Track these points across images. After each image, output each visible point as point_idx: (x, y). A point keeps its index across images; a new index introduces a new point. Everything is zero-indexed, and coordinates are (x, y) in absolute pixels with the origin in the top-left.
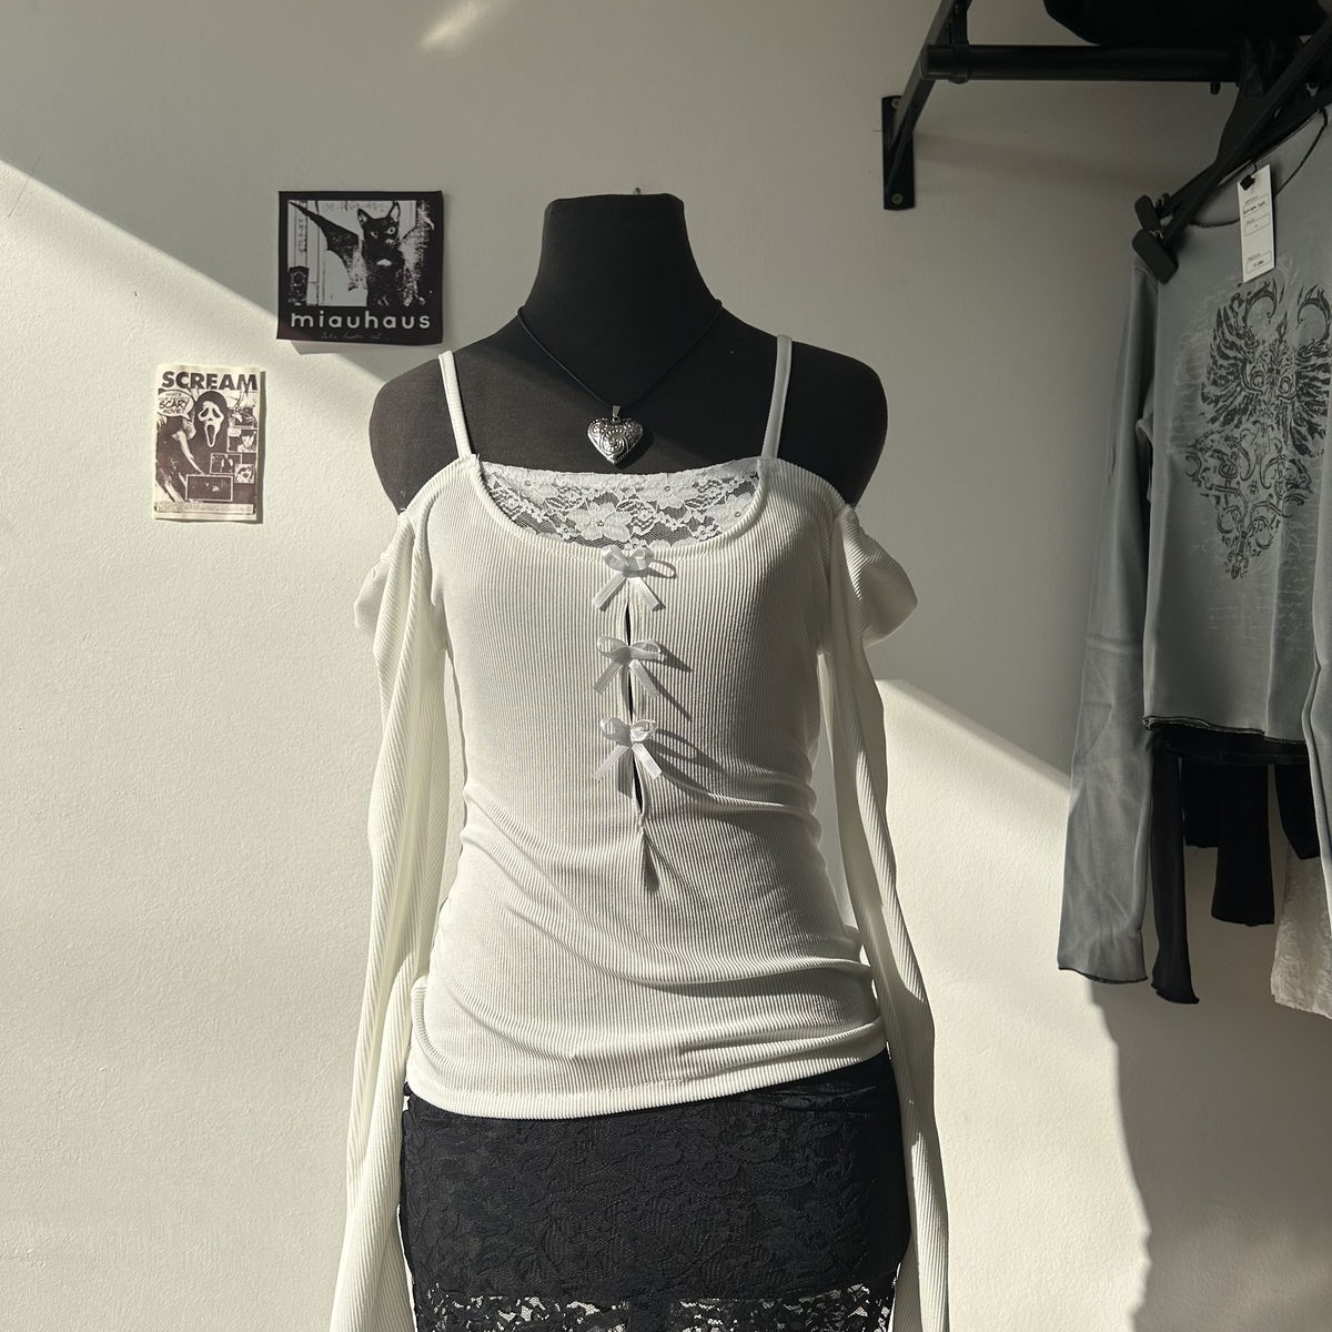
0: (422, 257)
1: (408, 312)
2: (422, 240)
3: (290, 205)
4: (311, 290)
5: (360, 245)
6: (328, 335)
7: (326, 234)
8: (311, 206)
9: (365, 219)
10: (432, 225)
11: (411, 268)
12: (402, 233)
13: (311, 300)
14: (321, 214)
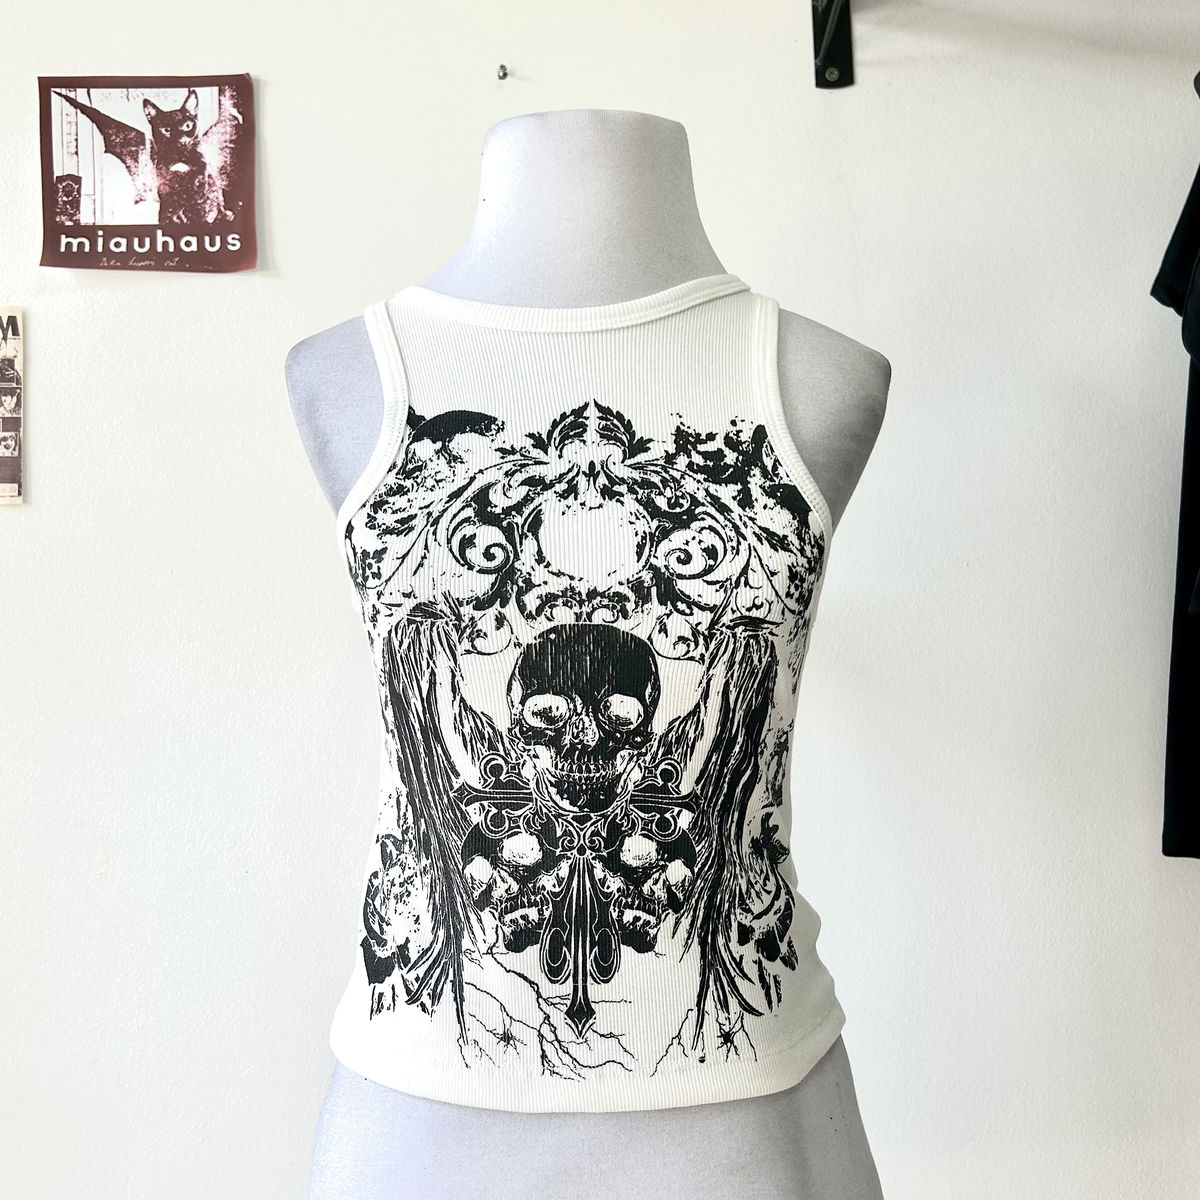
0: (228, 159)
1: (214, 230)
2: (228, 137)
3: (53, 94)
4: (85, 204)
5: (148, 146)
6: (108, 261)
7: (100, 131)
8: (81, 95)
9: (153, 112)
10: (240, 118)
11: (215, 174)
13: (86, 217)
14: (94, 106)
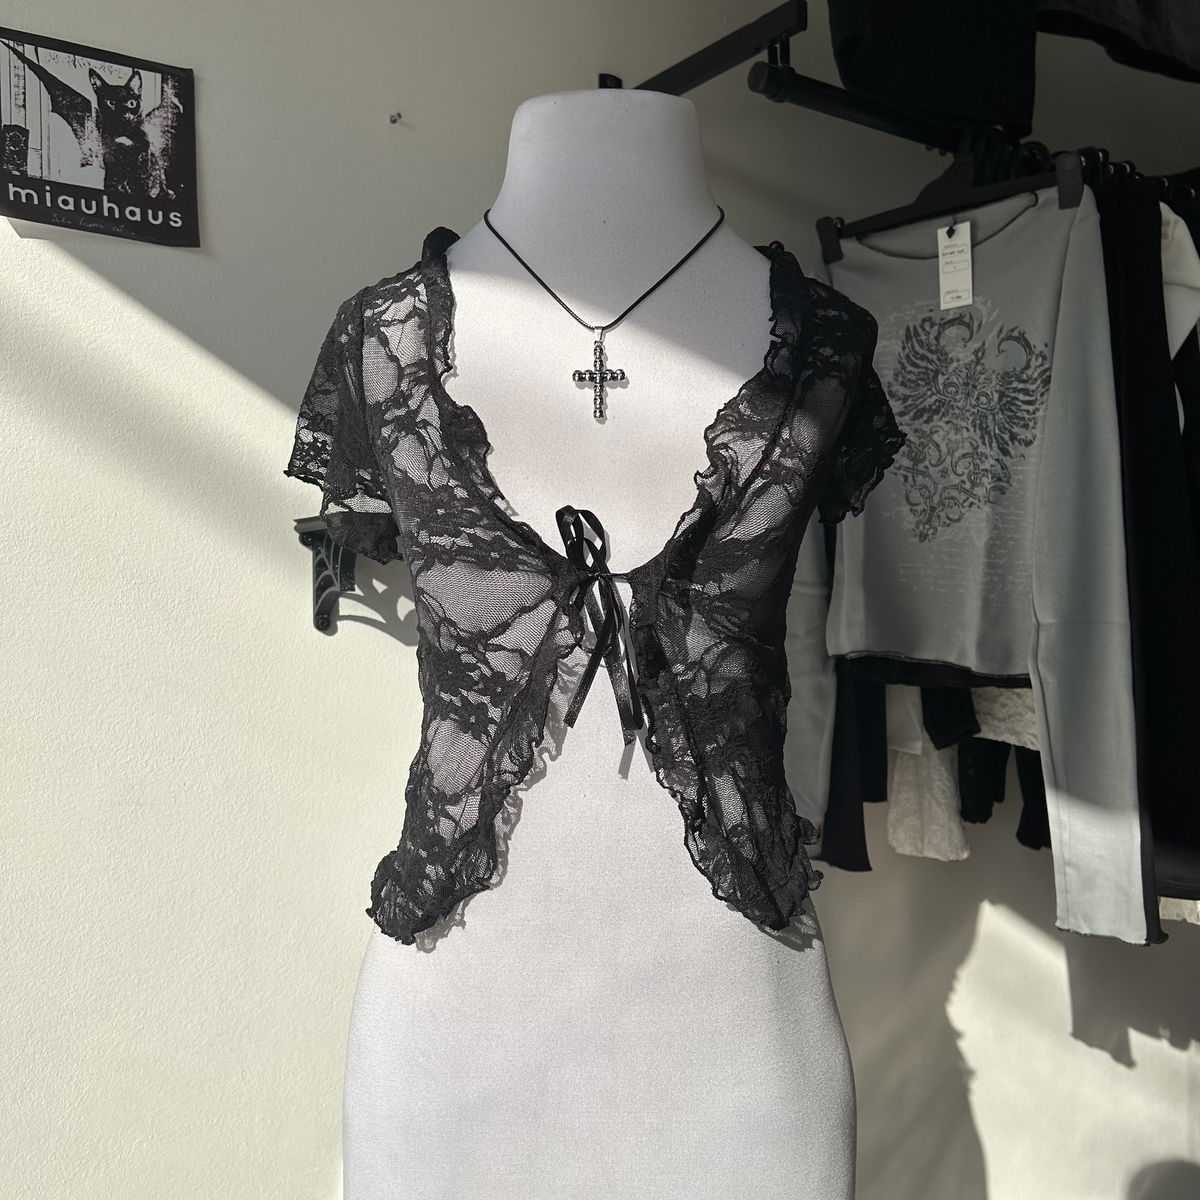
0: (169, 143)
1: (155, 205)
2: (169, 123)
4: (32, 157)
5: (94, 114)
6: (60, 219)
7: (49, 91)
8: (28, 51)
9: (98, 83)
10: (181, 108)
11: (157, 154)
12: (145, 109)
13: (33, 170)
14: (41, 65)
